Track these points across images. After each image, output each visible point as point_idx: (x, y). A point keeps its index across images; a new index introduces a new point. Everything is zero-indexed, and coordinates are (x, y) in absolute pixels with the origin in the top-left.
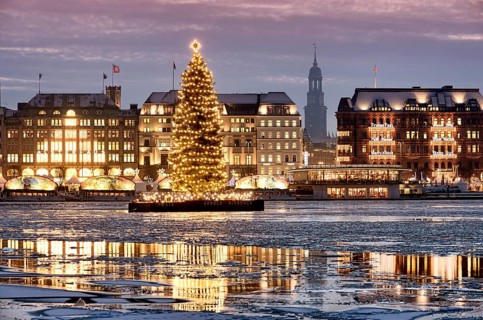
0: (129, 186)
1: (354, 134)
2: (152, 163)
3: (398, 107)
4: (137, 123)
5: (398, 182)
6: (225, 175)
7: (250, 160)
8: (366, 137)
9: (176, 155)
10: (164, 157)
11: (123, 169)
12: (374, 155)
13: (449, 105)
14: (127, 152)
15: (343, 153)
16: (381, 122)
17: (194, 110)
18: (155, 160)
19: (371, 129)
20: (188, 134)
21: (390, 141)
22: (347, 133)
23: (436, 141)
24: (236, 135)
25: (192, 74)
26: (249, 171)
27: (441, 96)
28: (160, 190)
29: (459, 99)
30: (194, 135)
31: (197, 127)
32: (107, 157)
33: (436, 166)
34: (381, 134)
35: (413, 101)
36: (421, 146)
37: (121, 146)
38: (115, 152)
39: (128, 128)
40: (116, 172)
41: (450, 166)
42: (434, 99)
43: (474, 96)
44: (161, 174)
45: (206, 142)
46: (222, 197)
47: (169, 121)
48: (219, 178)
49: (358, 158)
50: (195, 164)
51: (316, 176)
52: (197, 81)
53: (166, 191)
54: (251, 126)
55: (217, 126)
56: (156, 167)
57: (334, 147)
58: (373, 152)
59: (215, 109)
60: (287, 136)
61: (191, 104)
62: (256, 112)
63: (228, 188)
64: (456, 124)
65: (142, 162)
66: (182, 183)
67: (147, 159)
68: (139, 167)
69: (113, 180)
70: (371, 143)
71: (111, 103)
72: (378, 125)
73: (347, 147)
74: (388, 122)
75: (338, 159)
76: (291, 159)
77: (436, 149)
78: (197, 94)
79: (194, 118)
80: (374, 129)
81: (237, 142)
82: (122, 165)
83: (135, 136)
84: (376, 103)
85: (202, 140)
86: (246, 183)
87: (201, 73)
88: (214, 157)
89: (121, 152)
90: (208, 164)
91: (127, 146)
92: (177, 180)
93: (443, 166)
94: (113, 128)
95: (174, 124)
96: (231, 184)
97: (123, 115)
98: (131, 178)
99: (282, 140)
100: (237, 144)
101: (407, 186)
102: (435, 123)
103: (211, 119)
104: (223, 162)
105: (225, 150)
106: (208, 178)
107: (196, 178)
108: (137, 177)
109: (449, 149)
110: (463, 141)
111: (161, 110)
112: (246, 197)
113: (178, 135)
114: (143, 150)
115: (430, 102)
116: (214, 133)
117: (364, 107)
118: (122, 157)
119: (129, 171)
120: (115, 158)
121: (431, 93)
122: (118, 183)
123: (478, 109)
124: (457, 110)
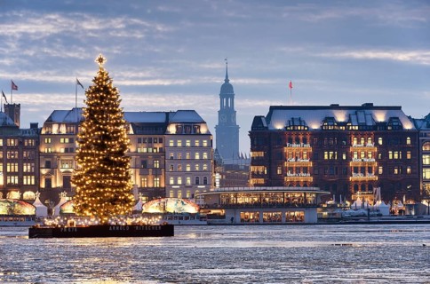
0: (28, 210)
1: (268, 155)
2: (53, 186)
3: (315, 126)
4: (38, 144)
5: (315, 206)
6: (131, 197)
7: (158, 183)
8: (283, 158)
9: (79, 177)
10: (66, 180)
11: (22, 192)
12: (290, 176)
13: (370, 124)
14: (27, 174)
15: (255, 175)
16: (298, 142)
17: (99, 129)
18: (57, 183)
19: (286, 149)
20: (92, 155)
21: (306, 161)
22: (261, 154)
23: (356, 160)
24: (142, 155)
25: (97, 90)
26: (156, 194)
27: (361, 115)
28: (62, 214)
29: (381, 117)
30: (98, 155)
31: (101, 147)
32: (5, 180)
33: (356, 189)
34: (298, 155)
35: (331, 119)
36: (342, 168)
37: (21, 168)
38: (14, 174)
39: (27, 149)
40: (15, 195)
41: (370, 189)
42: (353, 118)
43: (395, 113)
44: (64, 198)
45: (111, 163)
46: (129, 221)
47: (71, 141)
48: (126, 201)
49: (273, 180)
50: (100, 186)
51: (229, 199)
52: (102, 98)
53: (69, 215)
54: (159, 146)
55: (123, 147)
56: (58, 190)
57: (247, 169)
58: (289, 174)
59: (121, 127)
61: (96, 122)
62: (165, 131)
63: (135, 212)
64: (376, 144)
65: (43, 185)
66: (85, 206)
67: (48, 182)
68: (40, 190)
69: (12, 204)
70: (286, 164)
71: (10, 121)
72: (294, 145)
73: (261, 169)
74: (305, 142)
75: (252, 182)
76: (201, 181)
77: (356, 170)
78: (102, 112)
79: (100, 136)
80: (291, 149)
81: (144, 163)
82: (21, 187)
83: (36, 158)
84: (292, 122)
85: (107, 161)
86: (153, 207)
87: (106, 90)
88: (120, 179)
89: (21, 174)
90: (113, 186)
91: (27, 168)
92: (81, 203)
93: (363, 189)
94: (12, 148)
95: (77, 144)
96: (137, 208)
98: (31, 202)
99: (192, 161)
100: (144, 166)
101: (325, 209)
102: (355, 143)
103: (117, 138)
104: (130, 183)
105: (132, 171)
106: (114, 201)
107: (101, 202)
108: (38, 200)
109: (370, 172)
110: (383, 161)
111: (63, 130)
112: (155, 221)
113: (82, 156)
114: (44, 171)
115: (350, 121)
116: (120, 153)
117: (279, 127)
118: (21, 180)
119: (28, 194)
120: (14, 180)
121: (352, 112)
122: (17, 207)
123: (401, 127)
124: (378, 129)
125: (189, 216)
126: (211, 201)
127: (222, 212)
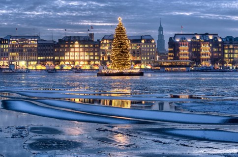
0: (96, 68)
1: (174, 50)
3: (189, 40)
4: (100, 46)
5: (189, 66)
6: (130, 63)
7: (139, 59)
8: (179, 50)
9: (113, 57)
10: (109, 58)
11: (95, 62)
12: (181, 57)
13: (207, 39)
14: (96, 56)
15: (170, 56)
16: (184, 45)
17: (119, 41)
18: (106, 59)
19: (180, 48)
20: (117, 50)
21: (186, 52)
22: (172, 49)
23: (203, 51)
24: (133, 50)
25: (119, 29)
26: (138, 62)
27: (204, 36)
28: (108, 69)
29: (211, 37)
30: (119, 50)
31: (120, 47)
32: (89, 58)
33: (203, 61)
34: (184, 50)
35: (195, 38)
36: (198, 54)
37: (94, 54)
38: (92, 56)
39: (96, 48)
40: (92, 63)
41: (207, 60)
42: (202, 37)
43: (216, 36)
44: (108, 63)
45: (123, 52)
46: (129, 71)
47: (110, 45)
48: (128, 64)
49: (176, 57)
50: (120, 60)
51: (161, 64)
52: (120, 31)
53: (110, 69)
54: (139, 47)
55: (127, 47)
56: (106, 61)
57: (167, 54)
58: (181, 56)
59: (126, 41)
60: (151, 50)
61: (118, 39)
62: (141, 42)
63: (131, 68)
64: (210, 46)
65: (101, 59)
66: (115, 66)
67: (103, 58)
68: (100, 61)
69: (91, 65)
70: (180, 53)
71: (90, 39)
72: (183, 46)
73: (172, 54)
74: (186, 45)
75: (169, 58)
76: (152, 58)
77: (203, 54)
78: (120, 36)
79: (119, 44)
80: (181, 48)
81: (134, 52)
82: (94, 60)
83: (99, 50)
84: (182, 39)
85: (122, 52)
86: (137, 67)
87: (122, 29)
88: (126, 57)
89: (94, 56)
90: (124, 60)
91: (96, 54)
92: (114, 65)
93: (205, 61)
94: (91, 48)
95: (112, 46)
96: (132, 67)
97: (94, 44)
98: (97, 65)
99: (150, 52)
100: (134, 53)
101: (193, 67)
102: (202, 46)
103: (125, 44)
104: (129, 59)
105: (130, 55)
106: (124, 65)
107: (120, 65)
108: (100, 64)
109: (207, 55)
110: (212, 52)
111: (108, 42)
112: (137, 71)
113: (114, 50)
114: (102, 55)
115: (201, 38)
116: (126, 49)
117: (178, 40)
118: (94, 58)
119: (97, 62)
120: (92, 58)
121: (201, 36)
122: (93, 66)
123: (218, 41)
124: (210, 41)
125: (148, 69)
126: (156, 64)
127: (159, 68)
